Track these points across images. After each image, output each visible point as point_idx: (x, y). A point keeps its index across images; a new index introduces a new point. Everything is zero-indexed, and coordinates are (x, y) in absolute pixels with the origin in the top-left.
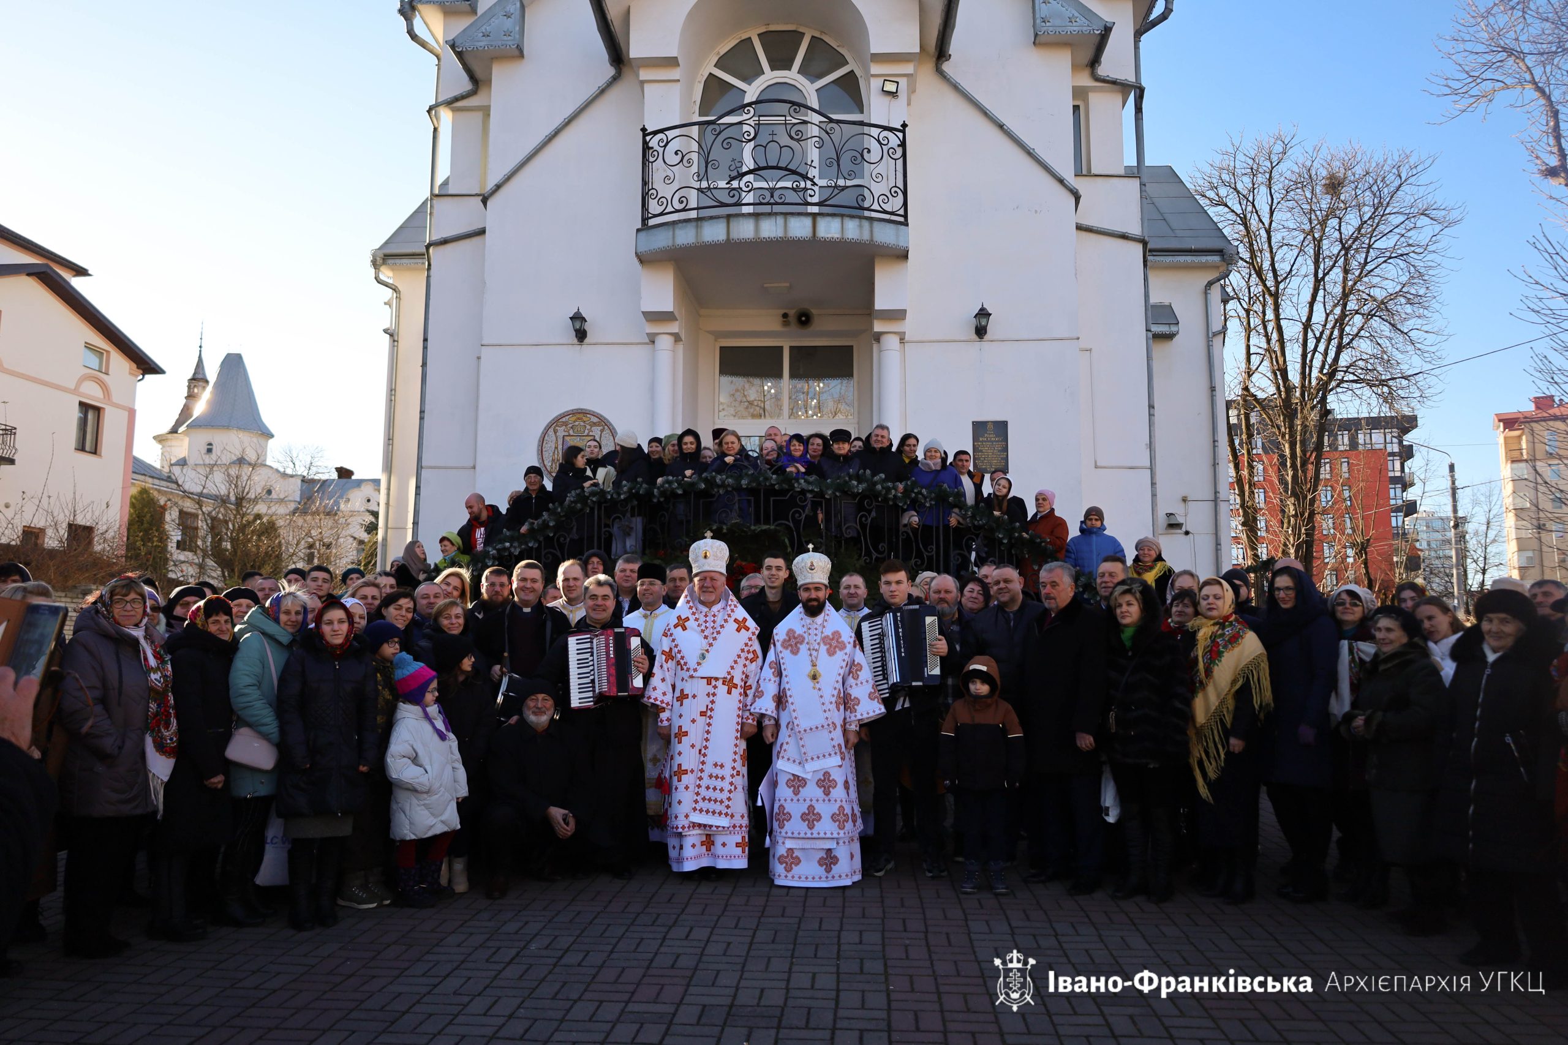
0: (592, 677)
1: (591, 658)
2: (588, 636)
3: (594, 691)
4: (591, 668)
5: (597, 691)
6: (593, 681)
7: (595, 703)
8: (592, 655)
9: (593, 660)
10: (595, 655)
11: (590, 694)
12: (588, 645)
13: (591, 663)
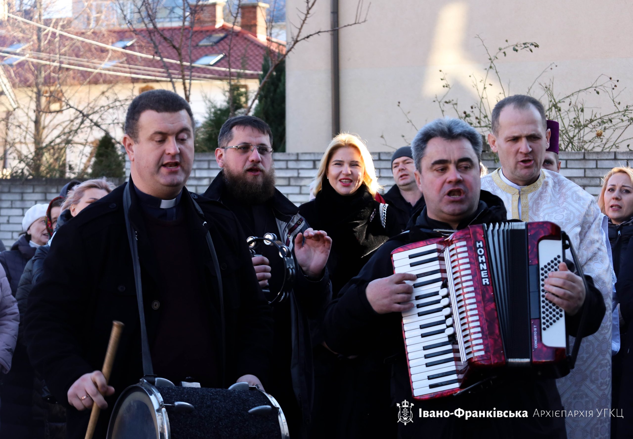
0: (450, 331)
1: (444, 292)
2: (434, 246)
3: (458, 359)
4: (447, 311)
5: (464, 358)
6: (453, 339)
7: (464, 383)
8: (445, 285)
9: (447, 296)
10: (451, 283)
11: (451, 366)
12: (435, 266)
13: (445, 302)
